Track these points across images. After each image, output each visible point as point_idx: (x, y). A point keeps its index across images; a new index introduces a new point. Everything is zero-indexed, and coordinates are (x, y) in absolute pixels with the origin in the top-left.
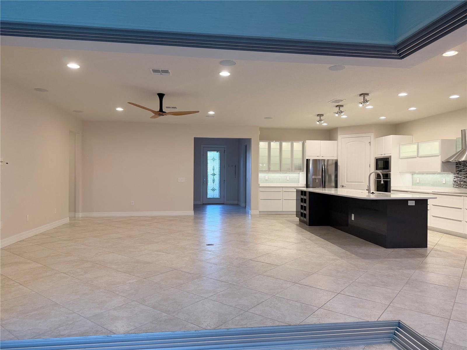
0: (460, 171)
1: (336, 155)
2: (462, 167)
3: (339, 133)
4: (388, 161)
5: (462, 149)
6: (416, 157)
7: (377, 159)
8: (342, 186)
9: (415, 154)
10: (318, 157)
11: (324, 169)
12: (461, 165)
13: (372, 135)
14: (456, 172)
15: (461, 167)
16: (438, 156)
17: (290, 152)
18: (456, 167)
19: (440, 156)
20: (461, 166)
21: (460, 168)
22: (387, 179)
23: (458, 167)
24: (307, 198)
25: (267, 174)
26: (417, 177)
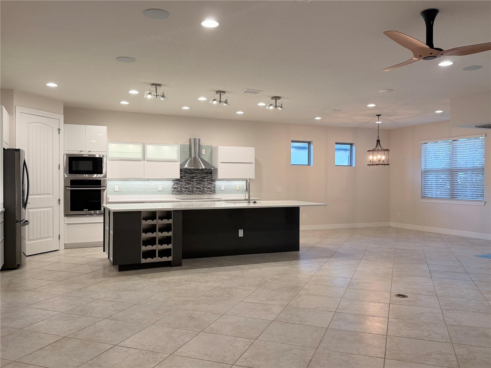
3: (15, 102)
4: (102, 163)
5: (191, 156)
7: (70, 158)
9: (140, 156)
13: (62, 118)
16: (174, 162)
19: (178, 162)
22: (100, 187)
26: (116, 184)
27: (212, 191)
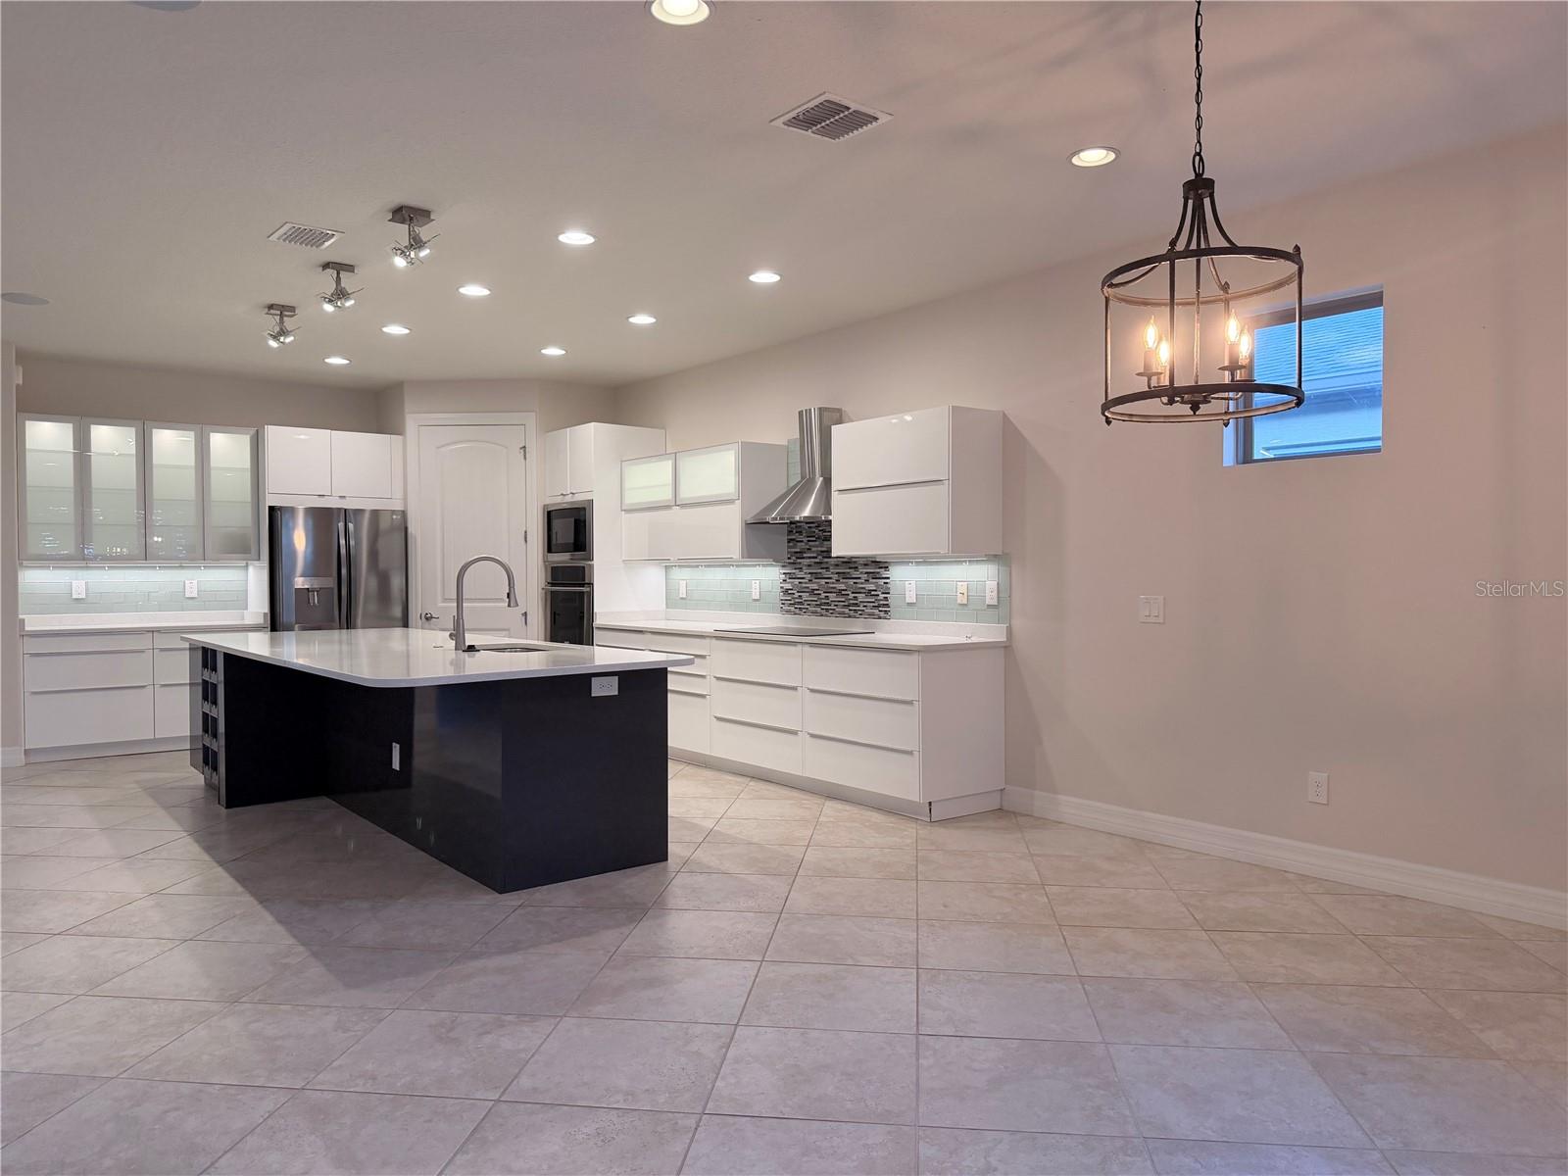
0: (800, 555)
1: (399, 494)
2: (805, 539)
3: (408, 406)
4: (585, 521)
5: (803, 478)
6: (668, 507)
7: (549, 513)
8: (427, 619)
9: (666, 495)
10: (321, 499)
11: (343, 551)
12: (800, 533)
13: (531, 420)
14: (789, 558)
15: (802, 541)
16: (730, 502)
17: (193, 472)
18: (789, 541)
19: (738, 502)
20: (800, 538)
21: (799, 544)
22: (583, 585)
23: (793, 540)
24: (218, 678)
25: (81, 573)
26: (683, 577)
27: (879, 606)
